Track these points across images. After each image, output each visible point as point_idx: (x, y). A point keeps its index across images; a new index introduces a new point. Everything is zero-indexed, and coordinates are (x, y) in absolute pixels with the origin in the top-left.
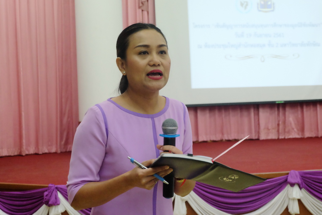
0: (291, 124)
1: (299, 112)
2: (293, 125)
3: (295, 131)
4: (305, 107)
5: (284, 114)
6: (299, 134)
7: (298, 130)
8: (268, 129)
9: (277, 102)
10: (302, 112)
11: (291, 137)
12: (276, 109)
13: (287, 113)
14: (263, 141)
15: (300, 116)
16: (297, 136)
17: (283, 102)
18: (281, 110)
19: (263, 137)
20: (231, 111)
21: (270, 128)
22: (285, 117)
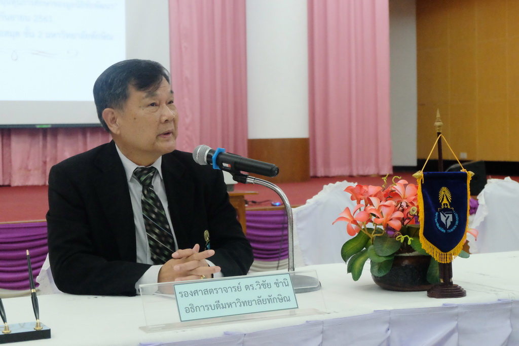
1: (80, 143)
4: (88, 135)
5: (55, 147)
8: (27, 169)
9: (38, 127)
10: (85, 143)
12: (41, 137)
13: (59, 145)
14: (18, 188)
15: (81, 149)
17: (49, 126)
18: (49, 139)
19: (17, 182)
21: (30, 168)
22: (56, 152)
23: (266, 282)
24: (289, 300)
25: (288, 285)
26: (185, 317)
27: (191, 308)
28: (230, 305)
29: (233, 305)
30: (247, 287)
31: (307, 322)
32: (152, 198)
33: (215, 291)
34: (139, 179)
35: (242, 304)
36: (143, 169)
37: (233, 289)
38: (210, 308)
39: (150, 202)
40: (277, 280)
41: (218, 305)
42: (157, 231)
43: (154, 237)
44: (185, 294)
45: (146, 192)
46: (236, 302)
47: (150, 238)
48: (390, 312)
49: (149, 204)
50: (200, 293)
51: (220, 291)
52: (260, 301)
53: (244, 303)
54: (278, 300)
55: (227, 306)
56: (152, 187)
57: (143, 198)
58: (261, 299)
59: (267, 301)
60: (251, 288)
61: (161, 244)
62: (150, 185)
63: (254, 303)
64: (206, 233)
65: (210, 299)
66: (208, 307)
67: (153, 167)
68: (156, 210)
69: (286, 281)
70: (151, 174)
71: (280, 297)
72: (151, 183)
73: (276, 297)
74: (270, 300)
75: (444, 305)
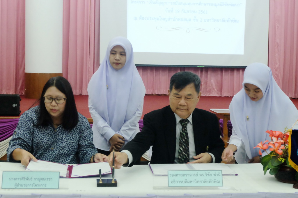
0: (212, 84)
1: (219, 76)
2: (214, 86)
3: (215, 91)
4: (224, 72)
5: (207, 77)
6: (218, 94)
7: (218, 90)
9: (198, 67)
10: (222, 76)
11: (212, 95)
12: (200, 72)
13: (209, 76)
15: (219, 79)
16: (217, 95)
18: (203, 72)
20: (161, 72)
22: (207, 80)
23: (210, 174)
24: (219, 182)
25: (220, 176)
26: (171, 185)
27: (174, 182)
28: (191, 182)
29: (193, 182)
30: (200, 175)
31: (224, 193)
32: (185, 133)
33: (186, 175)
34: (181, 124)
35: (197, 182)
36: (184, 120)
37: (194, 175)
38: (182, 182)
39: (184, 134)
40: (215, 173)
41: (186, 181)
42: (183, 147)
43: (182, 149)
44: (172, 175)
45: (183, 130)
46: (194, 181)
47: (180, 149)
48: (266, 193)
49: (183, 135)
50: (179, 175)
51: (188, 175)
52: (205, 181)
53: (198, 182)
54: (214, 182)
55: (190, 182)
56: (186, 128)
57: (181, 131)
58: (206, 181)
59: (209, 182)
60: (202, 175)
61: (184, 153)
62: (186, 127)
63: (202, 182)
64: (208, 147)
65: (183, 179)
66: (181, 182)
67: (187, 120)
68: (186, 138)
69: (219, 174)
70: (187, 122)
71: (215, 181)
72: (186, 126)
73: (213, 180)
74: (210, 181)
75: (296, 193)
